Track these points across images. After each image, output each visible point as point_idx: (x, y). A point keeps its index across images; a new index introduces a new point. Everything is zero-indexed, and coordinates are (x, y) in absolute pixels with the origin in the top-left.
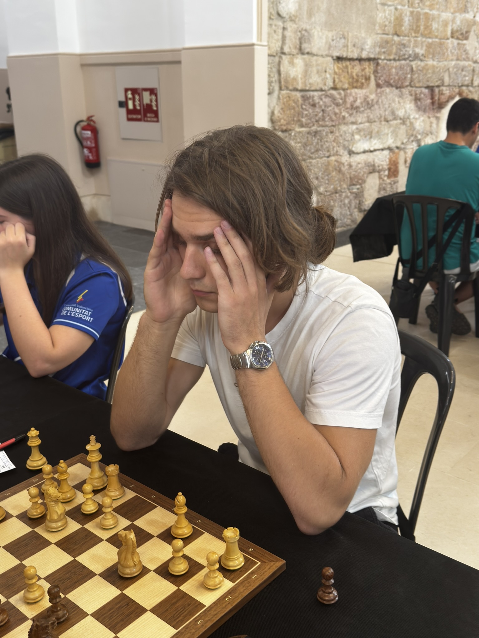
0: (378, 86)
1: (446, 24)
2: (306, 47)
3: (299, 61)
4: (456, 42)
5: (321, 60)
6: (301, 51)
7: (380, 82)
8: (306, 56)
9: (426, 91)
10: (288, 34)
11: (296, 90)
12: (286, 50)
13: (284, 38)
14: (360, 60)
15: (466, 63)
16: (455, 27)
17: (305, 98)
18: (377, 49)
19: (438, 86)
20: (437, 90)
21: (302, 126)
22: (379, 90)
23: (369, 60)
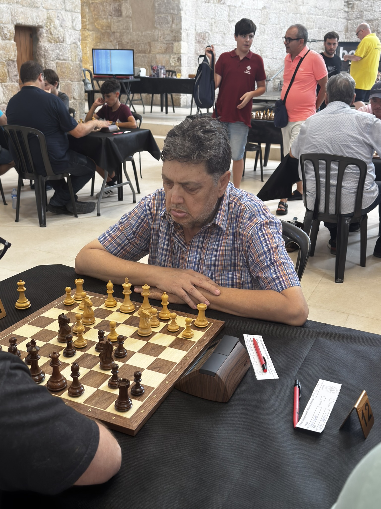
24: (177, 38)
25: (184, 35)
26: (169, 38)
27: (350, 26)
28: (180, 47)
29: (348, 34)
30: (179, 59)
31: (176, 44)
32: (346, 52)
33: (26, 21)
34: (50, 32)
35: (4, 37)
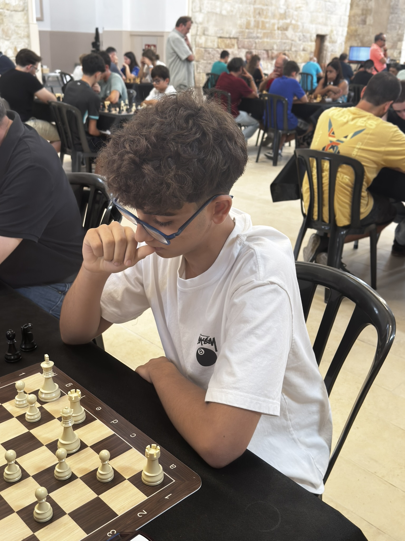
0: (239, 48)
1: (274, 25)
2: (206, 33)
3: (203, 38)
4: (280, 32)
5: (212, 38)
6: (204, 34)
7: (240, 46)
8: (206, 37)
9: (264, 52)
10: (199, 29)
11: (201, 47)
12: (198, 33)
13: (197, 30)
14: (230, 38)
15: (287, 41)
16: (279, 26)
17: (206, 51)
18: (238, 34)
19: (271, 50)
20: (270, 52)
21: (204, 60)
22: (239, 50)
23: (234, 38)
24: (400, 39)
26: (396, 39)
31: (399, 43)
33: (321, 32)
34: (331, 38)
35: (311, 41)
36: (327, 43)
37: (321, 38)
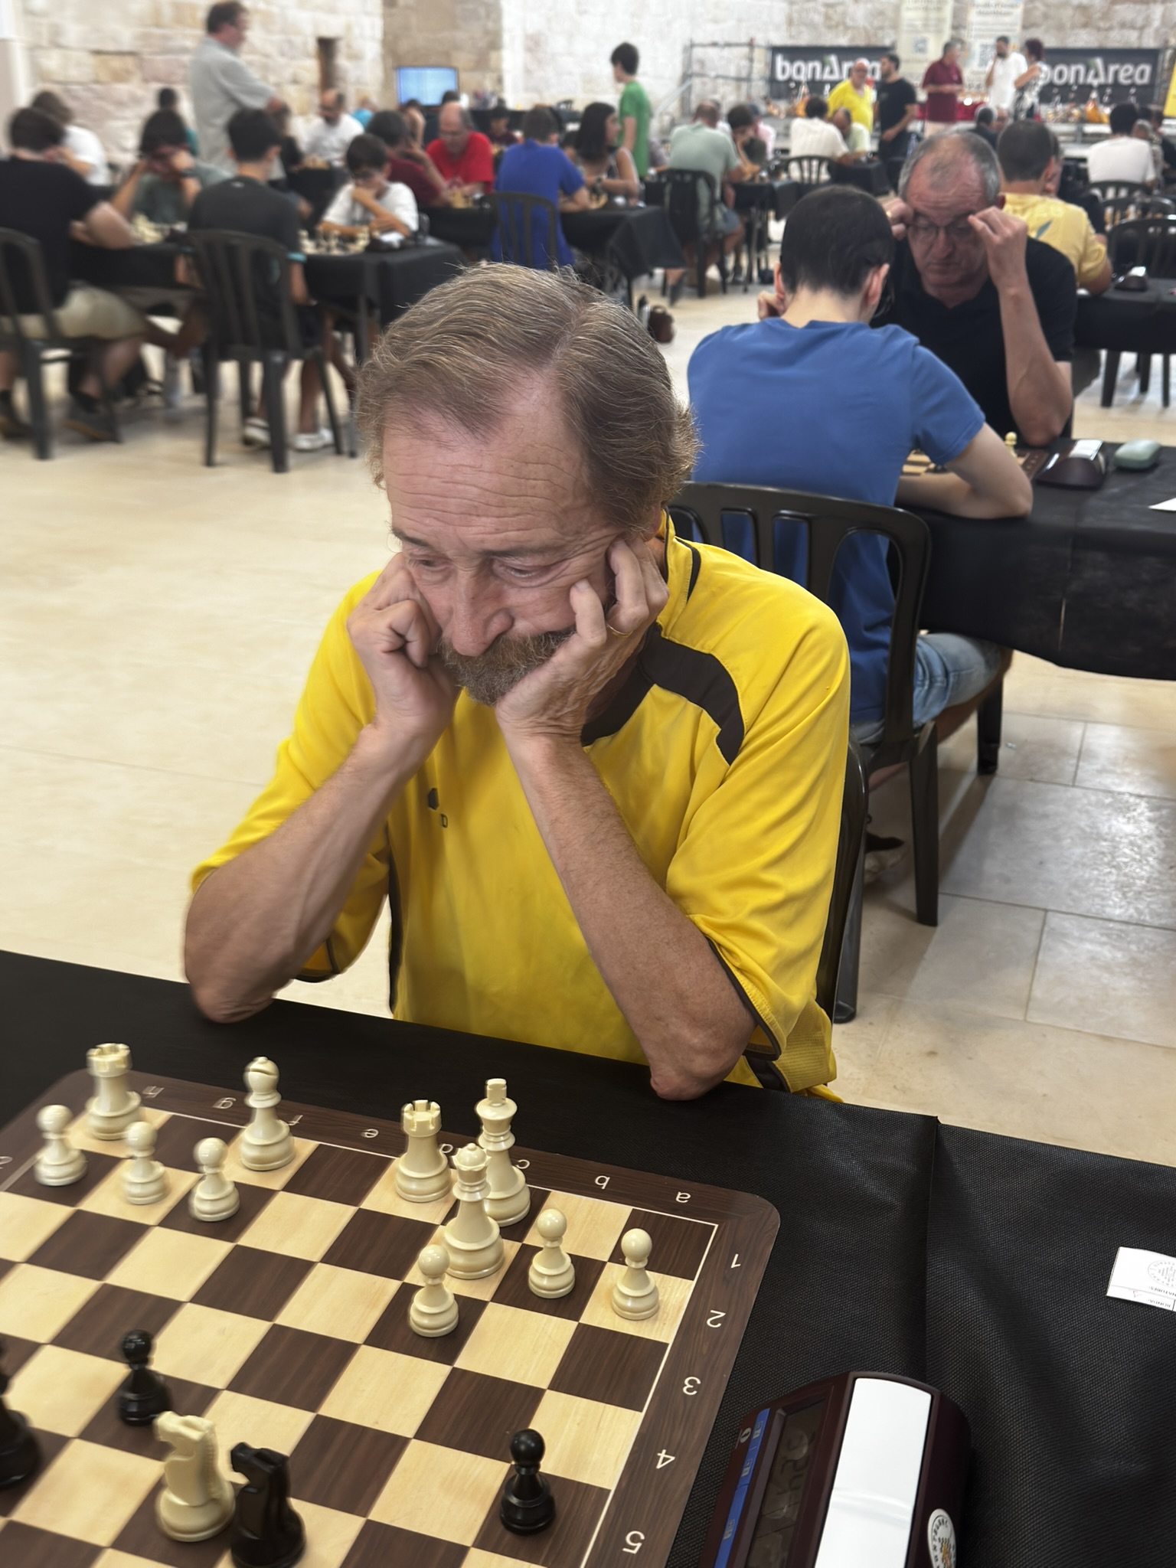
24: (494, 43)
25: (506, 38)
26: (482, 43)
27: (795, 16)
28: (500, 59)
29: (794, 31)
30: (500, 81)
31: (493, 55)
32: (787, 64)
33: (327, 32)
34: (349, 46)
35: (308, 56)
36: (342, 61)
37: (326, 47)
